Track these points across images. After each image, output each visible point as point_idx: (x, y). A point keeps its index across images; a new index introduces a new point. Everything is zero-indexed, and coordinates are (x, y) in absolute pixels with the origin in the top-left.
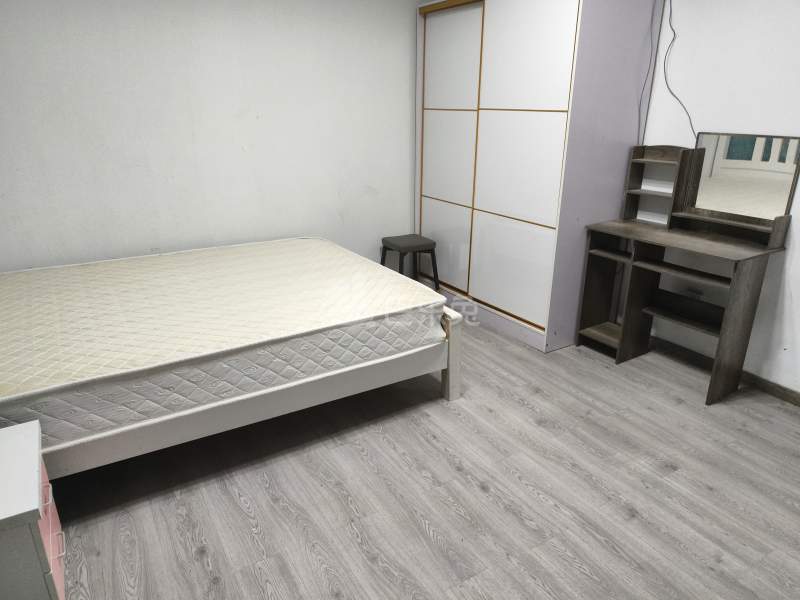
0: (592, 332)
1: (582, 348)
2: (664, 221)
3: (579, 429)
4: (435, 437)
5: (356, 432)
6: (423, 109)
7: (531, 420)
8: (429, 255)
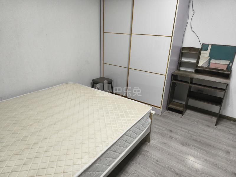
0: (171, 106)
1: (168, 111)
2: (193, 71)
3: (194, 144)
4: (158, 161)
5: (129, 167)
6: (104, 32)
7: (179, 144)
8: (110, 84)
